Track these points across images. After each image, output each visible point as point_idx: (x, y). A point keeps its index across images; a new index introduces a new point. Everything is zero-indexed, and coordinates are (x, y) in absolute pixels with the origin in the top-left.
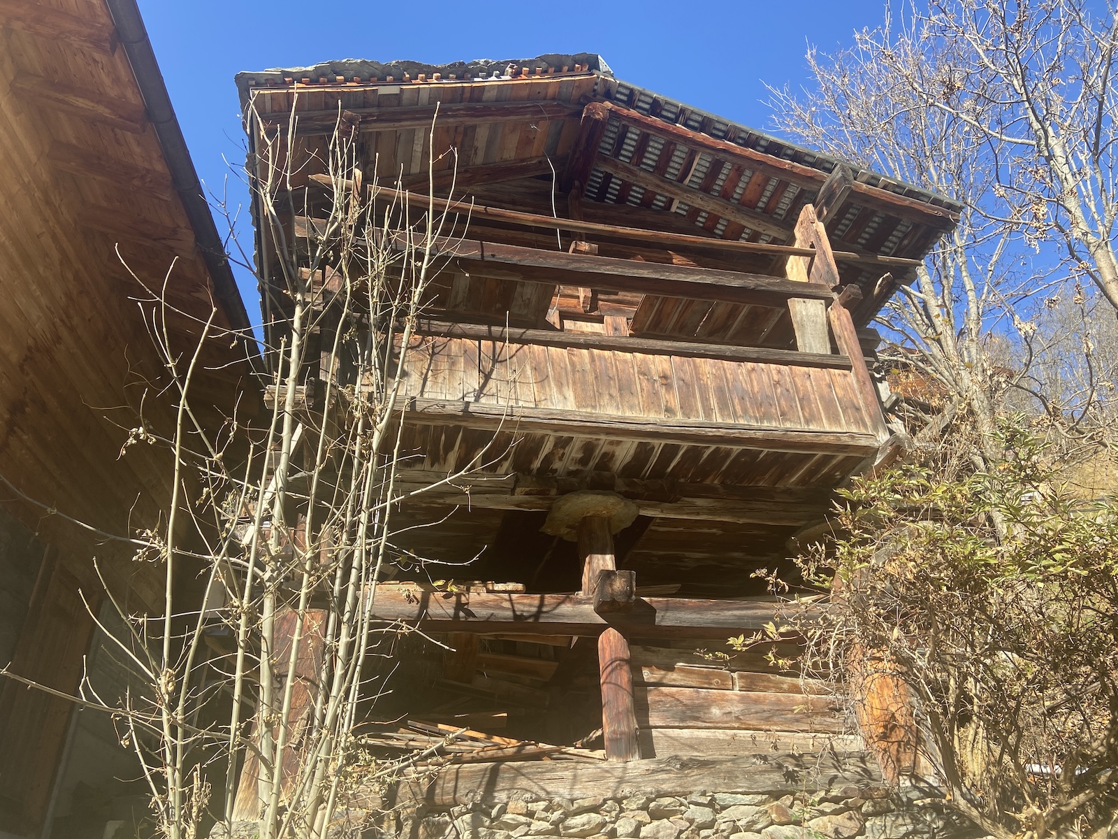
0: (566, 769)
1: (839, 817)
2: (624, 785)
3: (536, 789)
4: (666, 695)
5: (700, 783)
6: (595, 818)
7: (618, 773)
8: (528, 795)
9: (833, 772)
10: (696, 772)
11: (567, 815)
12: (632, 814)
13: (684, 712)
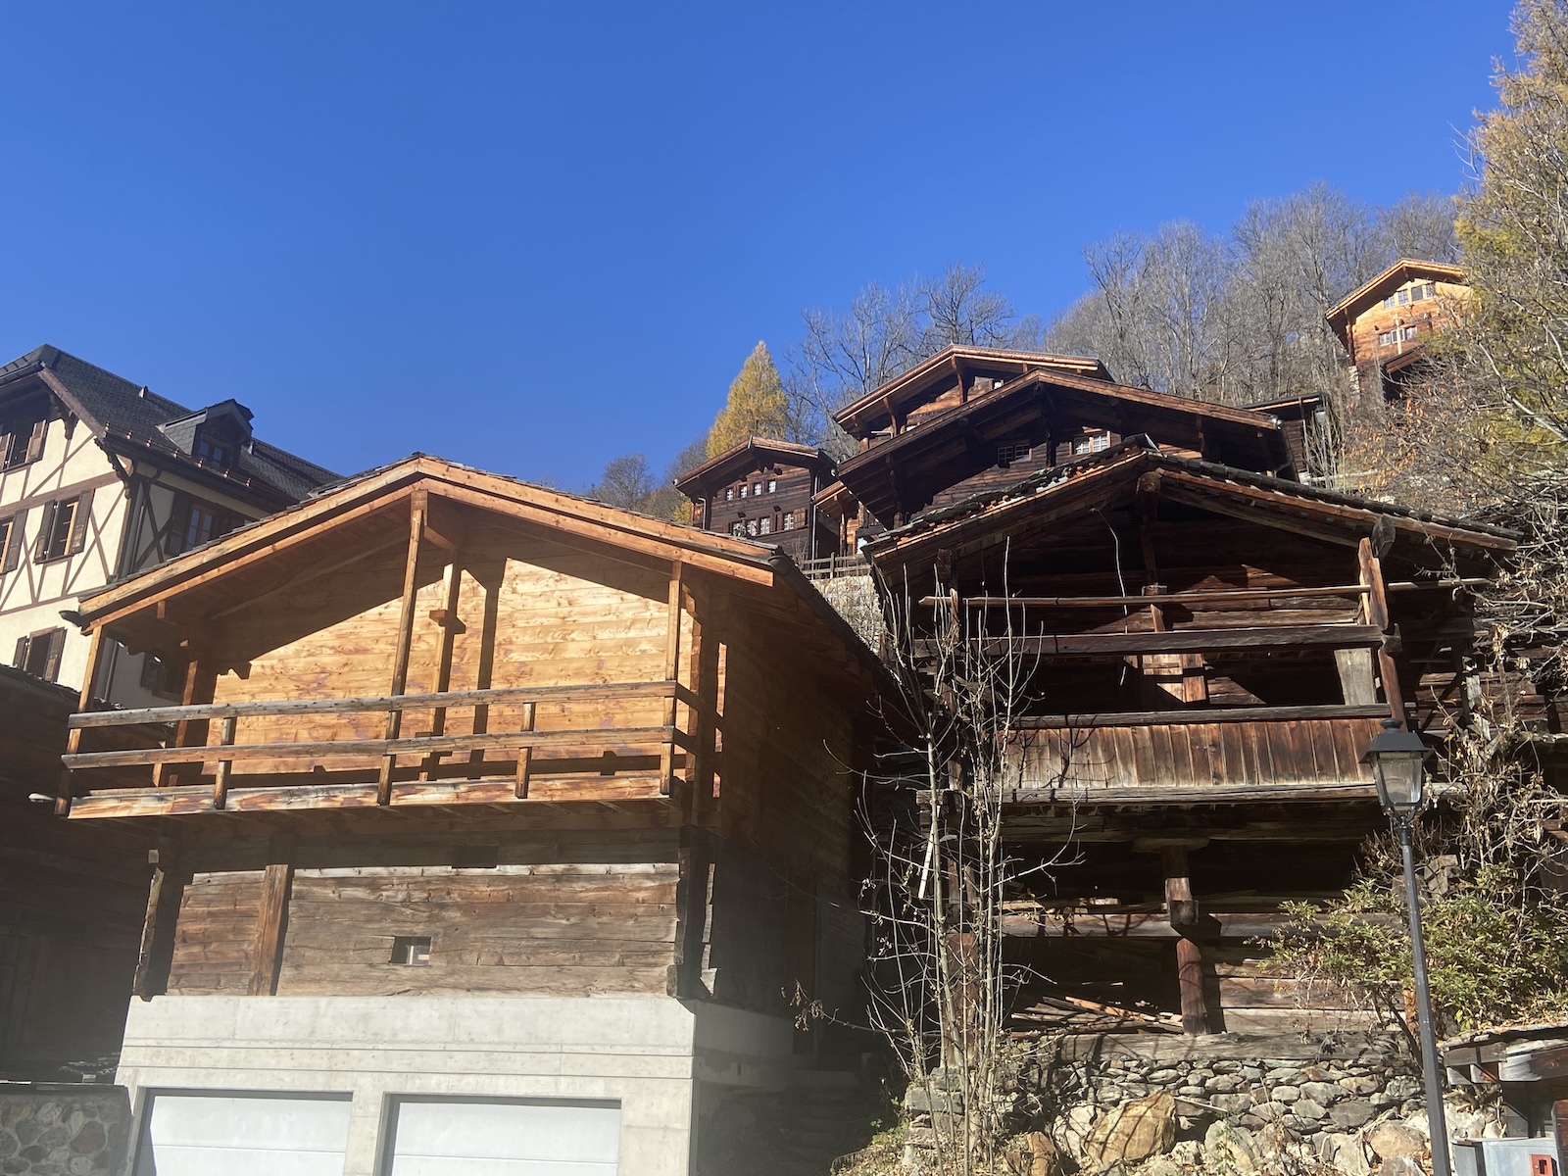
0: (1151, 1040)
1: (1364, 1078)
2: (1192, 1053)
3: (1129, 1053)
4: (1236, 984)
5: (1254, 1052)
6: (1172, 1072)
7: (1189, 1044)
8: (1124, 1057)
9: (1365, 1046)
10: (1250, 1044)
11: (1152, 1071)
12: (1199, 1072)
13: (1250, 997)
